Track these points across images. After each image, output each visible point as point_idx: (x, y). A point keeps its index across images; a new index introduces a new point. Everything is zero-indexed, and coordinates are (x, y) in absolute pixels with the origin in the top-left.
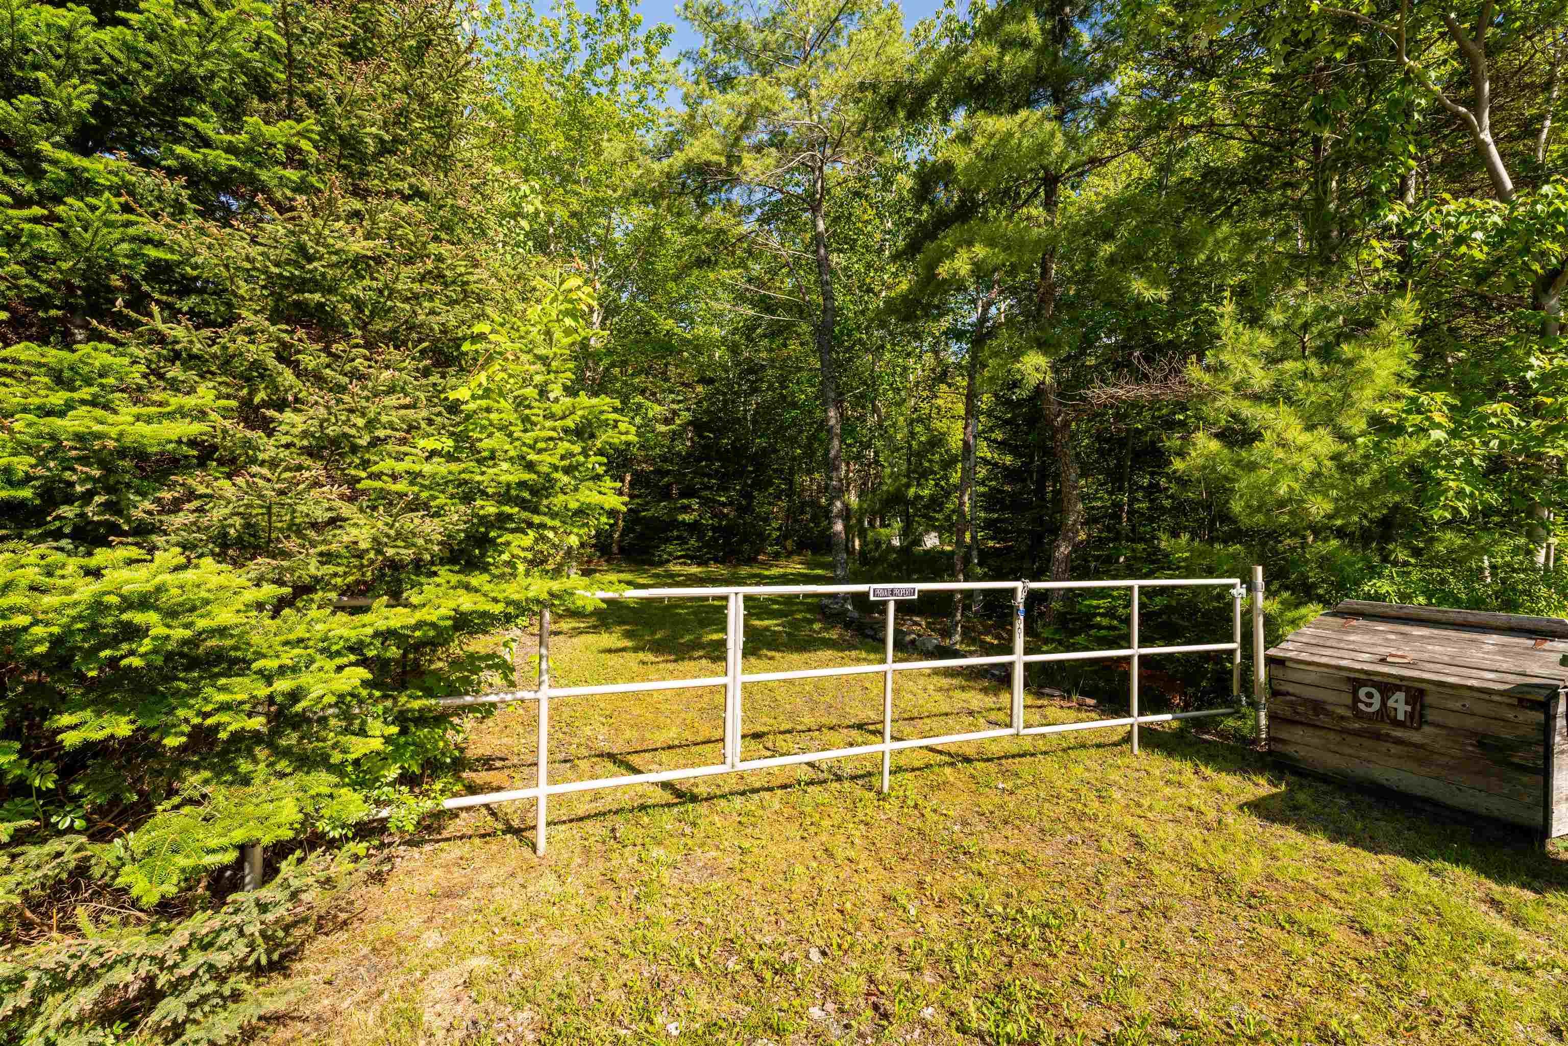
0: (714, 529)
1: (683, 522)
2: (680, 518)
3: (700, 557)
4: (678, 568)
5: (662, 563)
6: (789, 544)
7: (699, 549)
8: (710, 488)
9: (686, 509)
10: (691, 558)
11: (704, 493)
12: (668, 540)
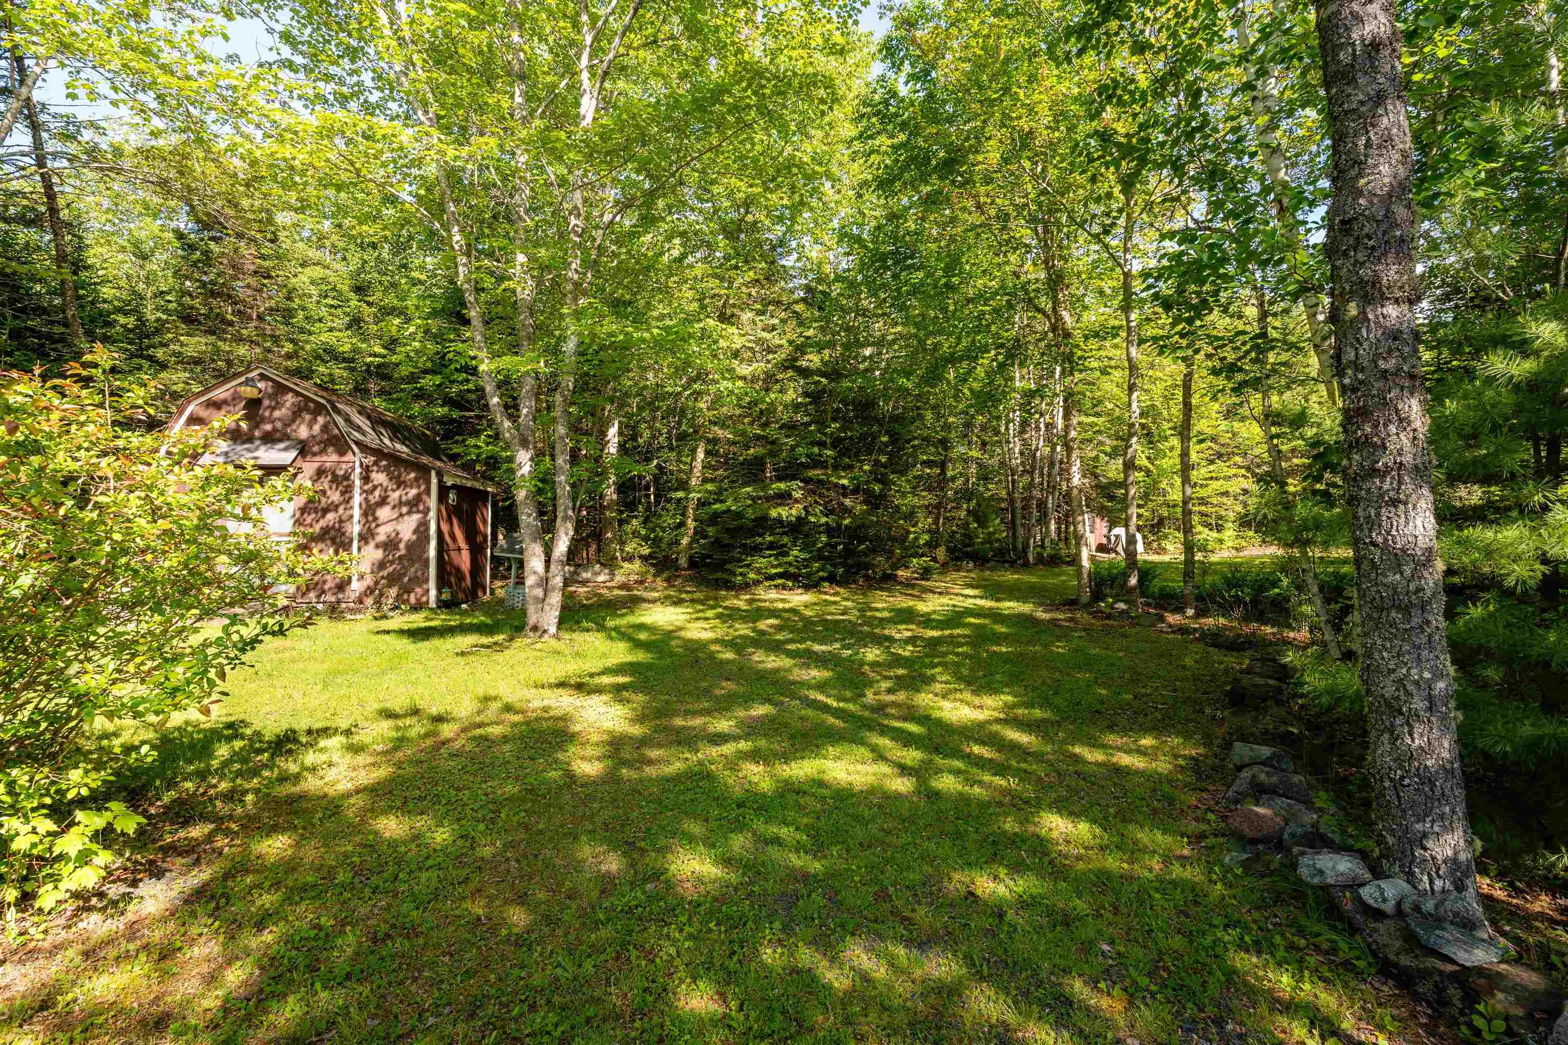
0: (829, 531)
1: (779, 521)
2: (773, 513)
3: (808, 576)
4: (773, 595)
5: (746, 586)
6: (941, 553)
7: (806, 563)
8: (822, 465)
9: (784, 498)
10: (794, 577)
11: (812, 473)
12: (756, 550)
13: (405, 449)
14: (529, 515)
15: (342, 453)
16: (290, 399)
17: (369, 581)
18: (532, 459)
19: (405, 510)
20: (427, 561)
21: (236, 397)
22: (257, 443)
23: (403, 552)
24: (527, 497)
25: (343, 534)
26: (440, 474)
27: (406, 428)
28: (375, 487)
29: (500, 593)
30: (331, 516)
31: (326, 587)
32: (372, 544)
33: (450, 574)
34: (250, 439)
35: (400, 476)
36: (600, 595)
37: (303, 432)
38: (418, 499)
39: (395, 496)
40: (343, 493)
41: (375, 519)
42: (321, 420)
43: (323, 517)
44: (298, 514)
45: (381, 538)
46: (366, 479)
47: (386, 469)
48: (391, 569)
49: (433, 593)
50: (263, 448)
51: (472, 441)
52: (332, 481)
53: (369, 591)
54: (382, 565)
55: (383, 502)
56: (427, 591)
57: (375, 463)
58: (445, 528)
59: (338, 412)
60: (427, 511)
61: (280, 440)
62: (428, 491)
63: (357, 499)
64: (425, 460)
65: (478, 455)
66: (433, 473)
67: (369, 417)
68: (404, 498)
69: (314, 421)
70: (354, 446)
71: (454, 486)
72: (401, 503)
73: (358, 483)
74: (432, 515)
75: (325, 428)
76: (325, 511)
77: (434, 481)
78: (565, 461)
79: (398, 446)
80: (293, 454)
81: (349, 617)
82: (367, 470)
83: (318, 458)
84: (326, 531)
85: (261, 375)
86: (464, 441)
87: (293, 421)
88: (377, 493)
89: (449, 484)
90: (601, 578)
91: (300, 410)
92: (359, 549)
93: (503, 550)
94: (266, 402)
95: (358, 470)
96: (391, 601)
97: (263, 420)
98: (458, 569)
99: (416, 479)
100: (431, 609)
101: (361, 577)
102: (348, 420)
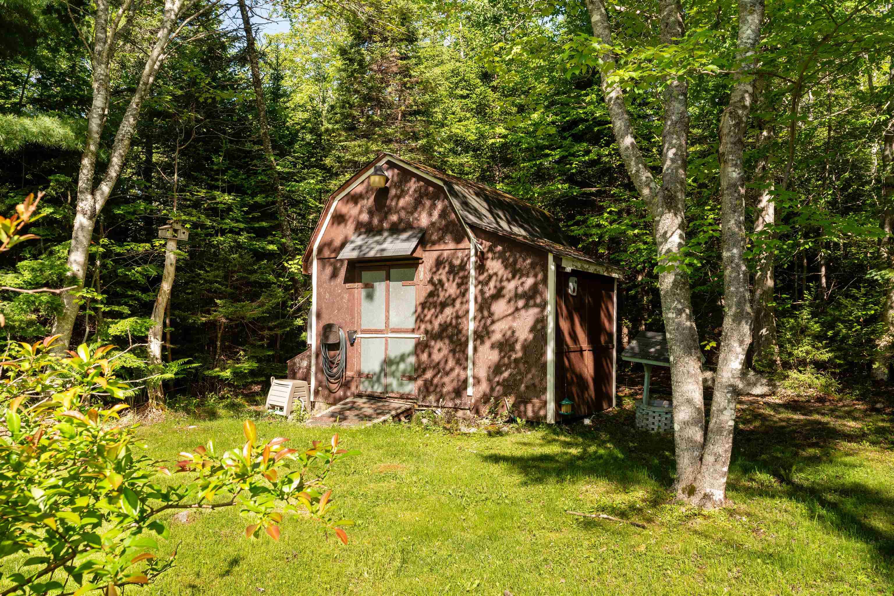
13: (523, 233)
14: (680, 312)
15: (458, 240)
16: (413, 185)
17: (484, 387)
18: (681, 226)
19: (521, 303)
20: (544, 367)
21: (368, 190)
22: (386, 234)
23: (520, 354)
24: (675, 284)
25: (460, 331)
26: (558, 260)
27: (526, 210)
28: (490, 277)
29: (629, 404)
30: (449, 311)
31: (445, 390)
32: (488, 344)
33: (571, 384)
34: (379, 232)
35: (515, 262)
36: (764, 418)
37: (424, 220)
38: (534, 291)
39: (510, 286)
40: (459, 285)
41: (491, 314)
42: (440, 206)
43: (441, 312)
44: (419, 310)
45: (497, 337)
46: (481, 268)
47: (501, 256)
48: (506, 374)
49: (551, 406)
50: (390, 240)
51: (594, 220)
52: (449, 272)
53: (486, 399)
54: (497, 369)
55: (498, 295)
56: (545, 403)
57: (490, 250)
58: (565, 326)
59: (455, 194)
60: (543, 306)
61: (404, 230)
62: (545, 280)
63: (472, 291)
64: (543, 242)
65: (601, 237)
66: (551, 257)
67: (487, 199)
68: (520, 290)
69: (433, 206)
70: (469, 230)
71: (574, 273)
72: (517, 296)
73: (473, 272)
74: (550, 308)
75: (443, 214)
76: (443, 305)
77: (552, 267)
78: (738, 224)
79: (516, 230)
80: (414, 243)
81: (464, 429)
82: (482, 257)
83: (436, 247)
84: (444, 327)
85: (388, 162)
86: (585, 221)
87: (415, 208)
88: (492, 284)
89: (569, 269)
90: (758, 390)
91: (421, 196)
92: (475, 349)
93: (634, 355)
94: (393, 192)
95: (473, 259)
96: (505, 413)
97: (389, 211)
98: (580, 378)
99: (533, 266)
100: (549, 426)
101: (477, 381)
102: (465, 204)
